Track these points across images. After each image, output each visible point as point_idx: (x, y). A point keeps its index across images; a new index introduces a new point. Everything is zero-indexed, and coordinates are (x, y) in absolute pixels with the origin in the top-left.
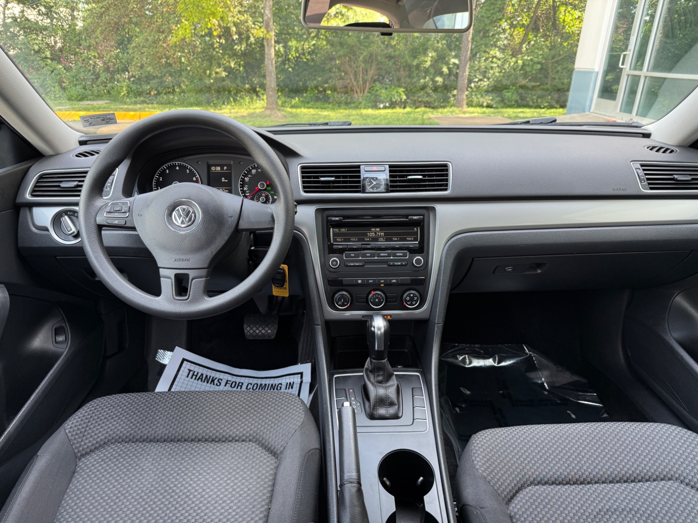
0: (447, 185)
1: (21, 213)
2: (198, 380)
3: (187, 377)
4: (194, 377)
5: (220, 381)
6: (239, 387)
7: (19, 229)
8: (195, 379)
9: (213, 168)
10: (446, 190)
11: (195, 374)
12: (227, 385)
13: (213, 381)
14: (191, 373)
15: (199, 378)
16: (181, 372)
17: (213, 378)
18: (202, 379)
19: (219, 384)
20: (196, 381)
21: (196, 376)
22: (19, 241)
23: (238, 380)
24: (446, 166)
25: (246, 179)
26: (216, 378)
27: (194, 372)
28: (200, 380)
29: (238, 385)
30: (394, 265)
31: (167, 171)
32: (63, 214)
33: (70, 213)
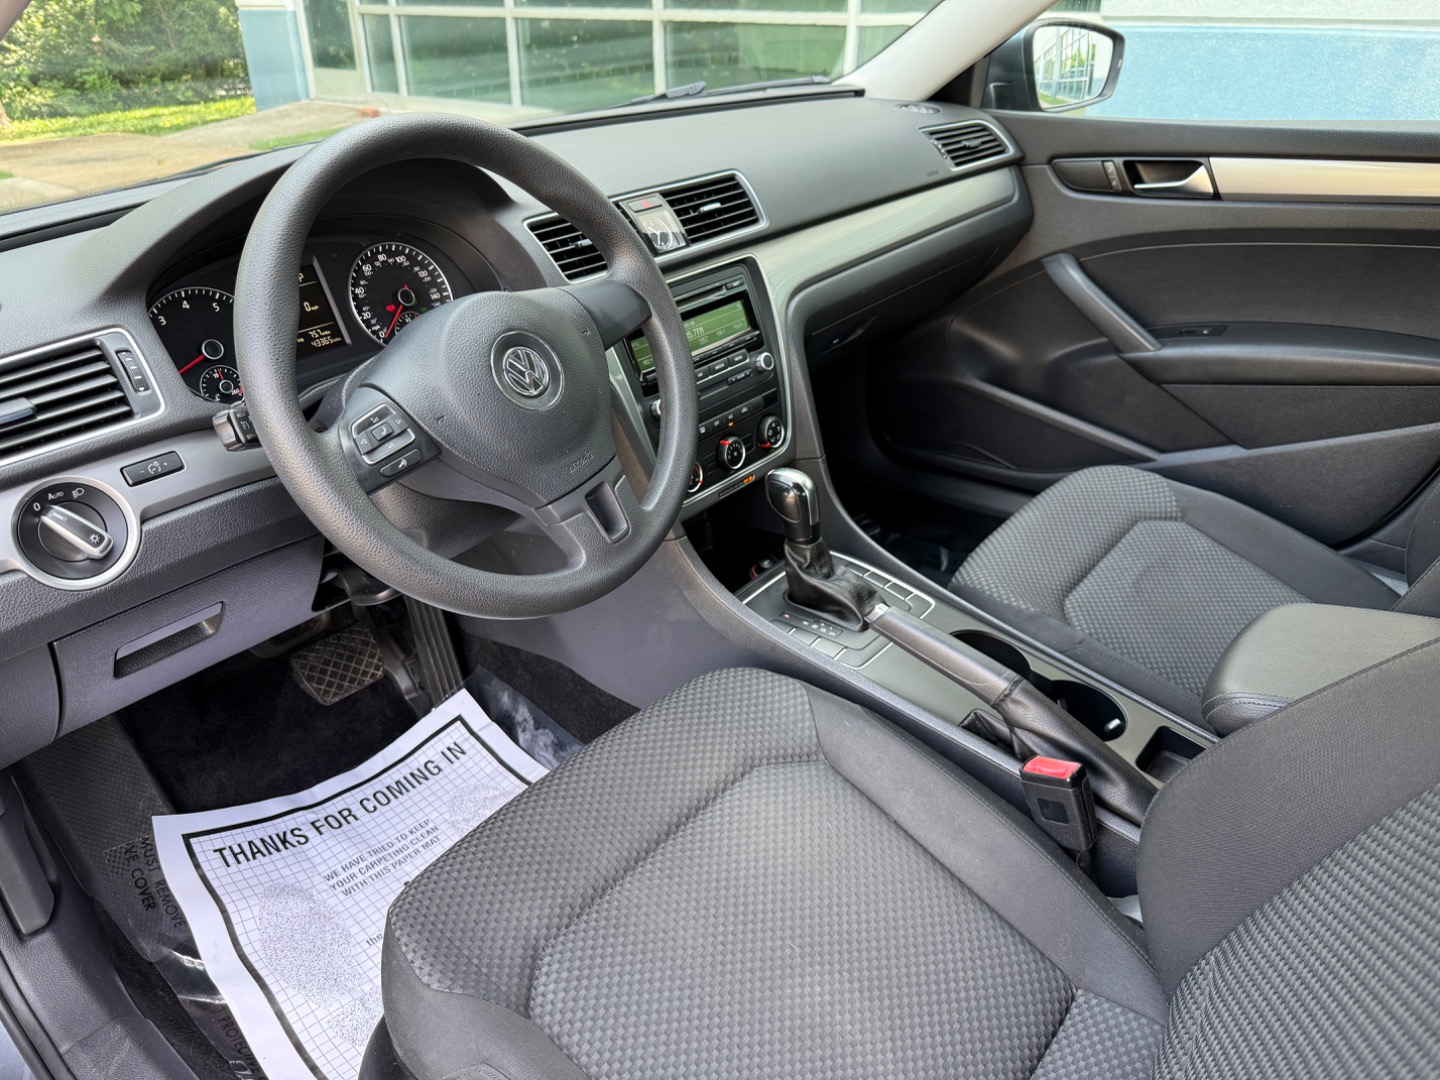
0: (752, 213)
2: (254, 858)
3: (228, 865)
4: (241, 857)
5: (296, 832)
6: (350, 819)
8: (248, 860)
10: (755, 221)
11: (237, 850)
12: (321, 829)
13: (284, 842)
14: (227, 853)
15: (254, 854)
16: (205, 867)
17: (278, 835)
18: (259, 851)
19: (303, 840)
20: (253, 863)
21: (243, 852)
23: (331, 808)
24: (732, 178)
26: (285, 833)
27: (230, 848)
28: (259, 855)
29: (345, 818)
30: (737, 381)
32: (37, 507)
33: (59, 494)
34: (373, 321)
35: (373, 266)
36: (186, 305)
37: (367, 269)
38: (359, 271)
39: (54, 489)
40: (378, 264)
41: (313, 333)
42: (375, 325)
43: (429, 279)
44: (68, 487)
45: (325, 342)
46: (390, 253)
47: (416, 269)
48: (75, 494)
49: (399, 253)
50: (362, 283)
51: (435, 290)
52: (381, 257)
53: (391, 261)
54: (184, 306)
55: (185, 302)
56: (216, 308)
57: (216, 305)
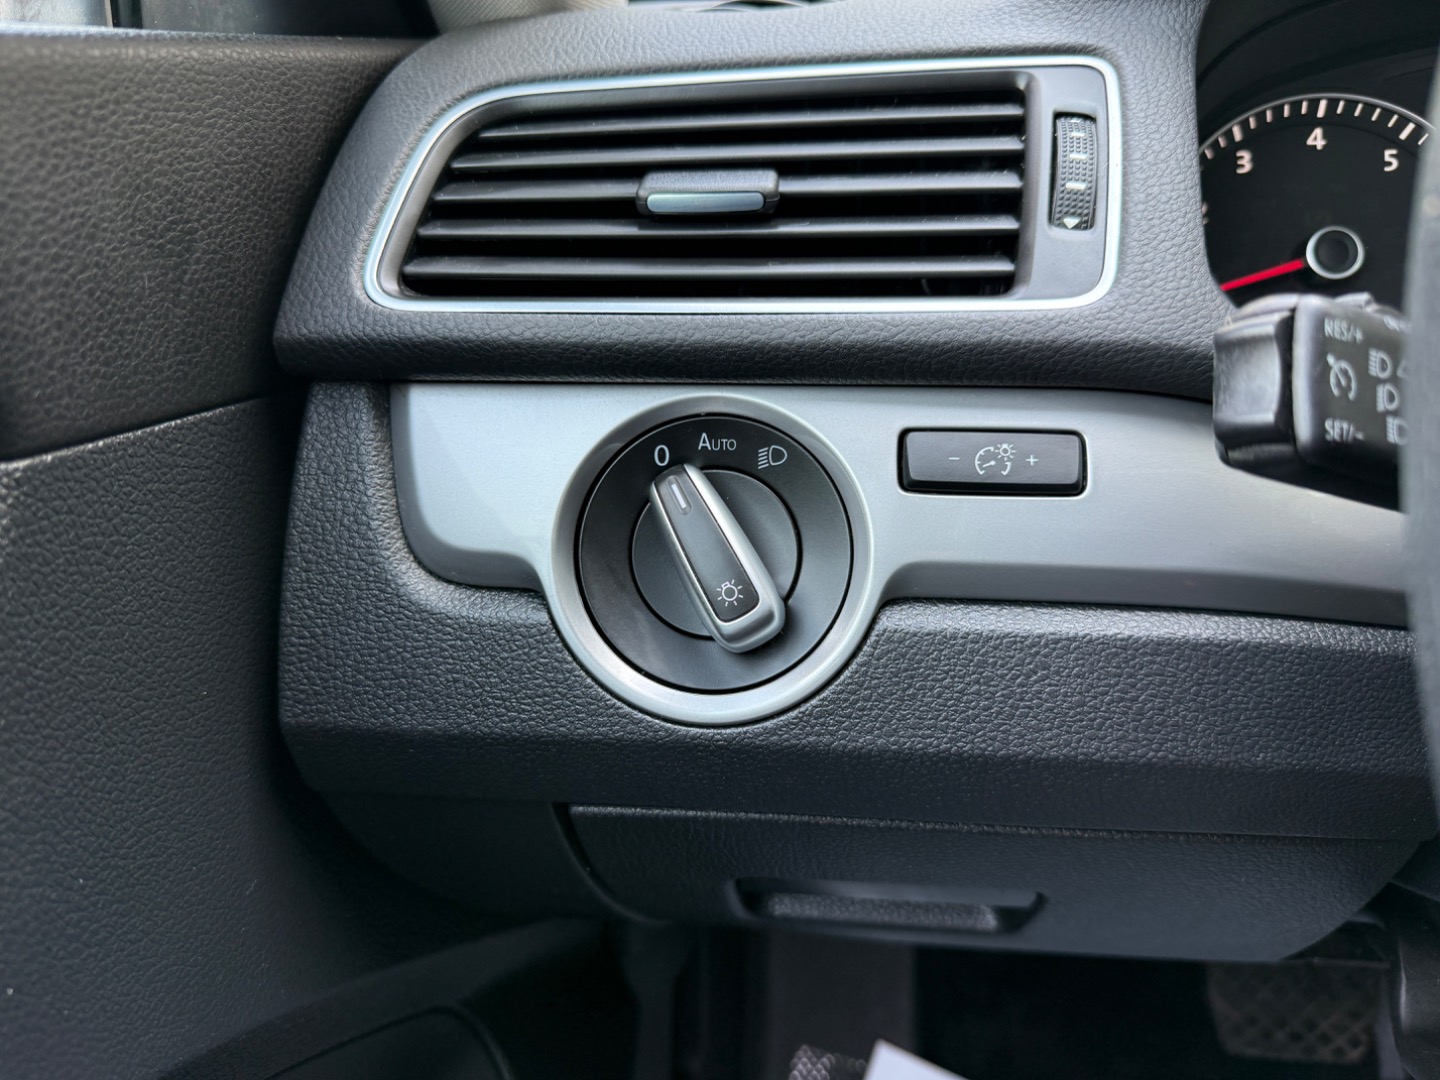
1: (311, 431)
7: (294, 575)
22: (292, 674)
31: (1245, 159)
32: (662, 454)
33: (728, 444)
36: (1317, 139)
39: (719, 423)
44: (755, 432)
48: (764, 459)
54: (1310, 142)
55: (1318, 132)
56: (1390, 164)
57: (1392, 156)
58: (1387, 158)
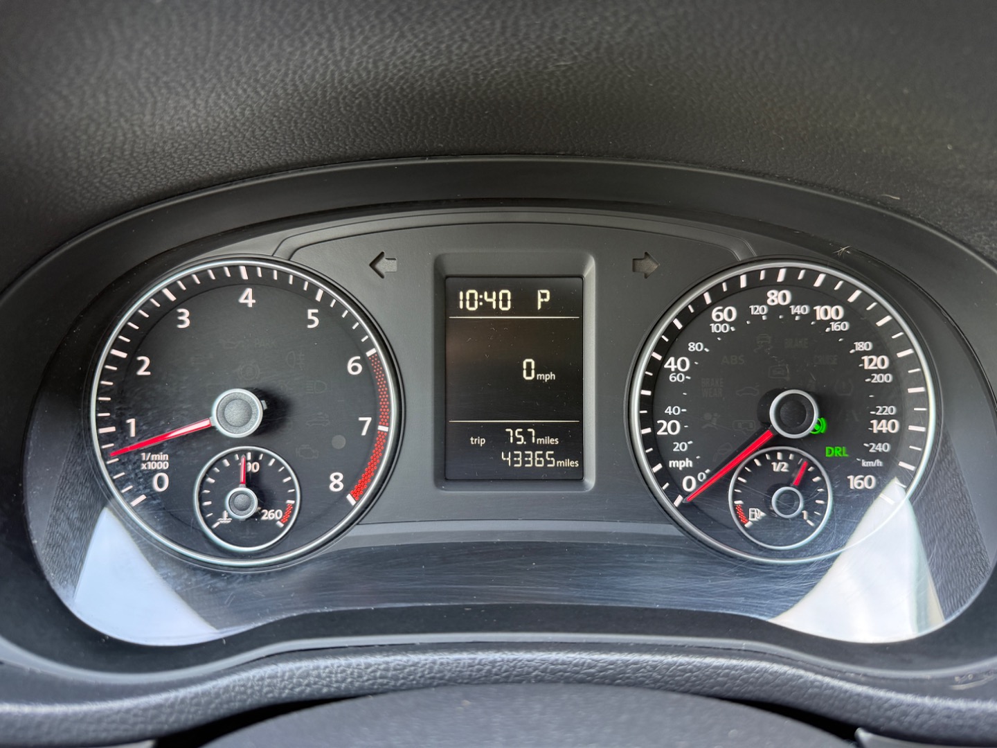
9: (469, 300)
25: (671, 364)
31: (185, 315)
34: (679, 447)
35: (744, 313)
36: (247, 297)
37: (723, 318)
38: (696, 316)
40: (758, 310)
41: (515, 434)
42: (680, 456)
43: (887, 378)
45: (535, 460)
46: (803, 291)
47: (861, 346)
49: (827, 296)
50: (693, 347)
51: (890, 410)
52: (776, 297)
53: (800, 310)
54: (242, 300)
55: (249, 291)
56: (312, 322)
57: (313, 314)
58: (310, 317)
